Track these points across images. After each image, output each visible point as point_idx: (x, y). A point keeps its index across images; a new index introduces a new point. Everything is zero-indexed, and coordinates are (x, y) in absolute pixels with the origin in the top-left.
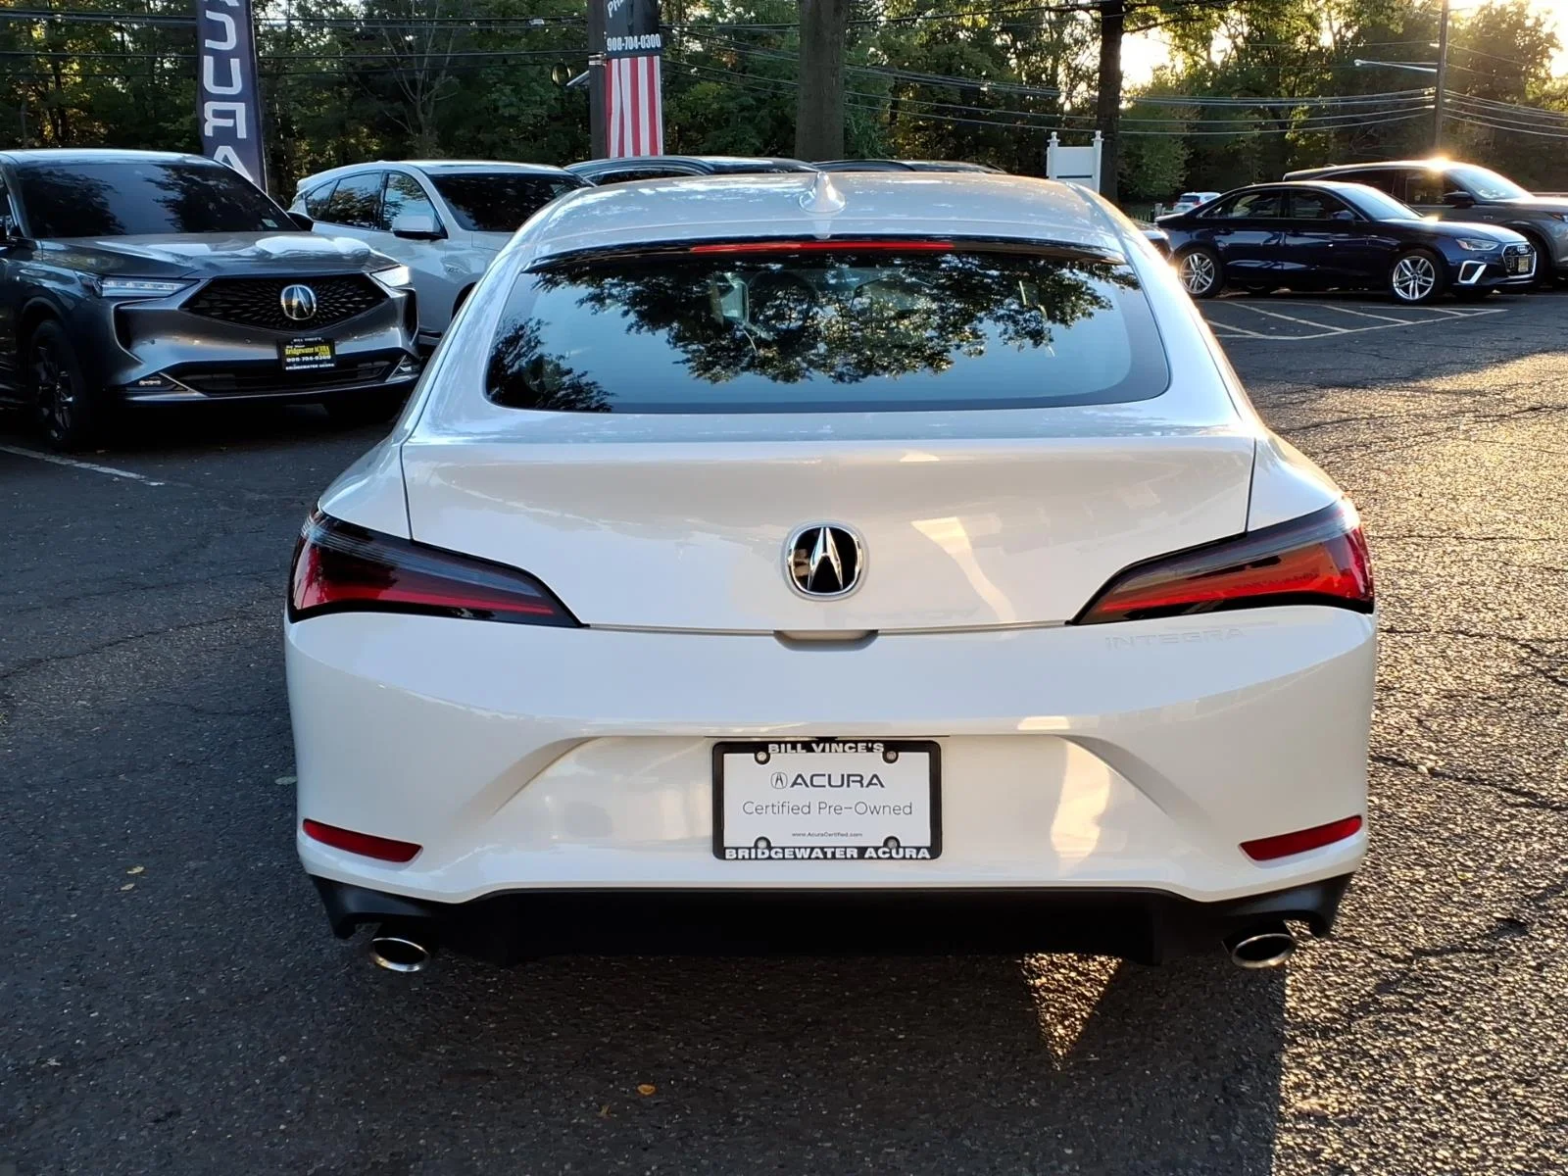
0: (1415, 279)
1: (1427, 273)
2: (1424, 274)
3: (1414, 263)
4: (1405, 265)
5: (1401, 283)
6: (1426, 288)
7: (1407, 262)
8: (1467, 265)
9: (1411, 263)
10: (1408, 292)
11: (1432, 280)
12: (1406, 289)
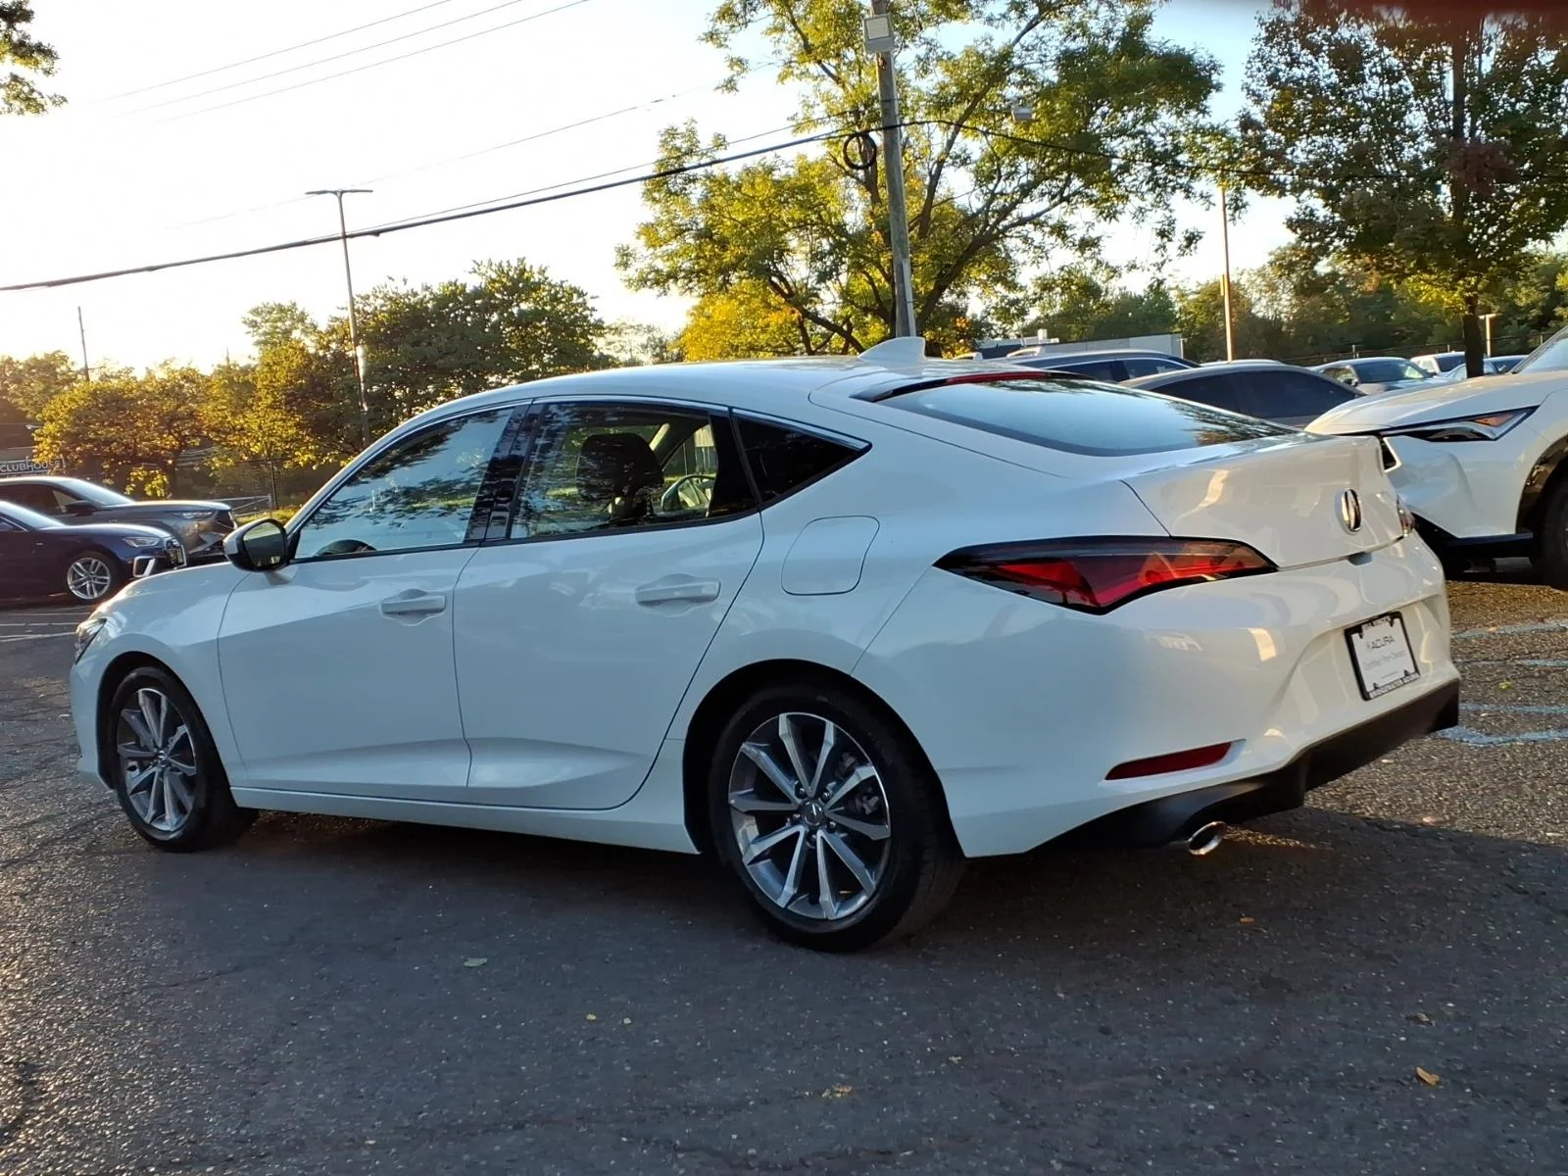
0: (89, 579)
1: (102, 572)
2: (98, 574)
3: (86, 564)
4: (78, 567)
5: (76, 585)
6: (103, 586)
7: (78, 564)
8: (140, 560)
9: (83, 564)
10: (86, 593)
11: (108, 578)
12: (83, 590)
